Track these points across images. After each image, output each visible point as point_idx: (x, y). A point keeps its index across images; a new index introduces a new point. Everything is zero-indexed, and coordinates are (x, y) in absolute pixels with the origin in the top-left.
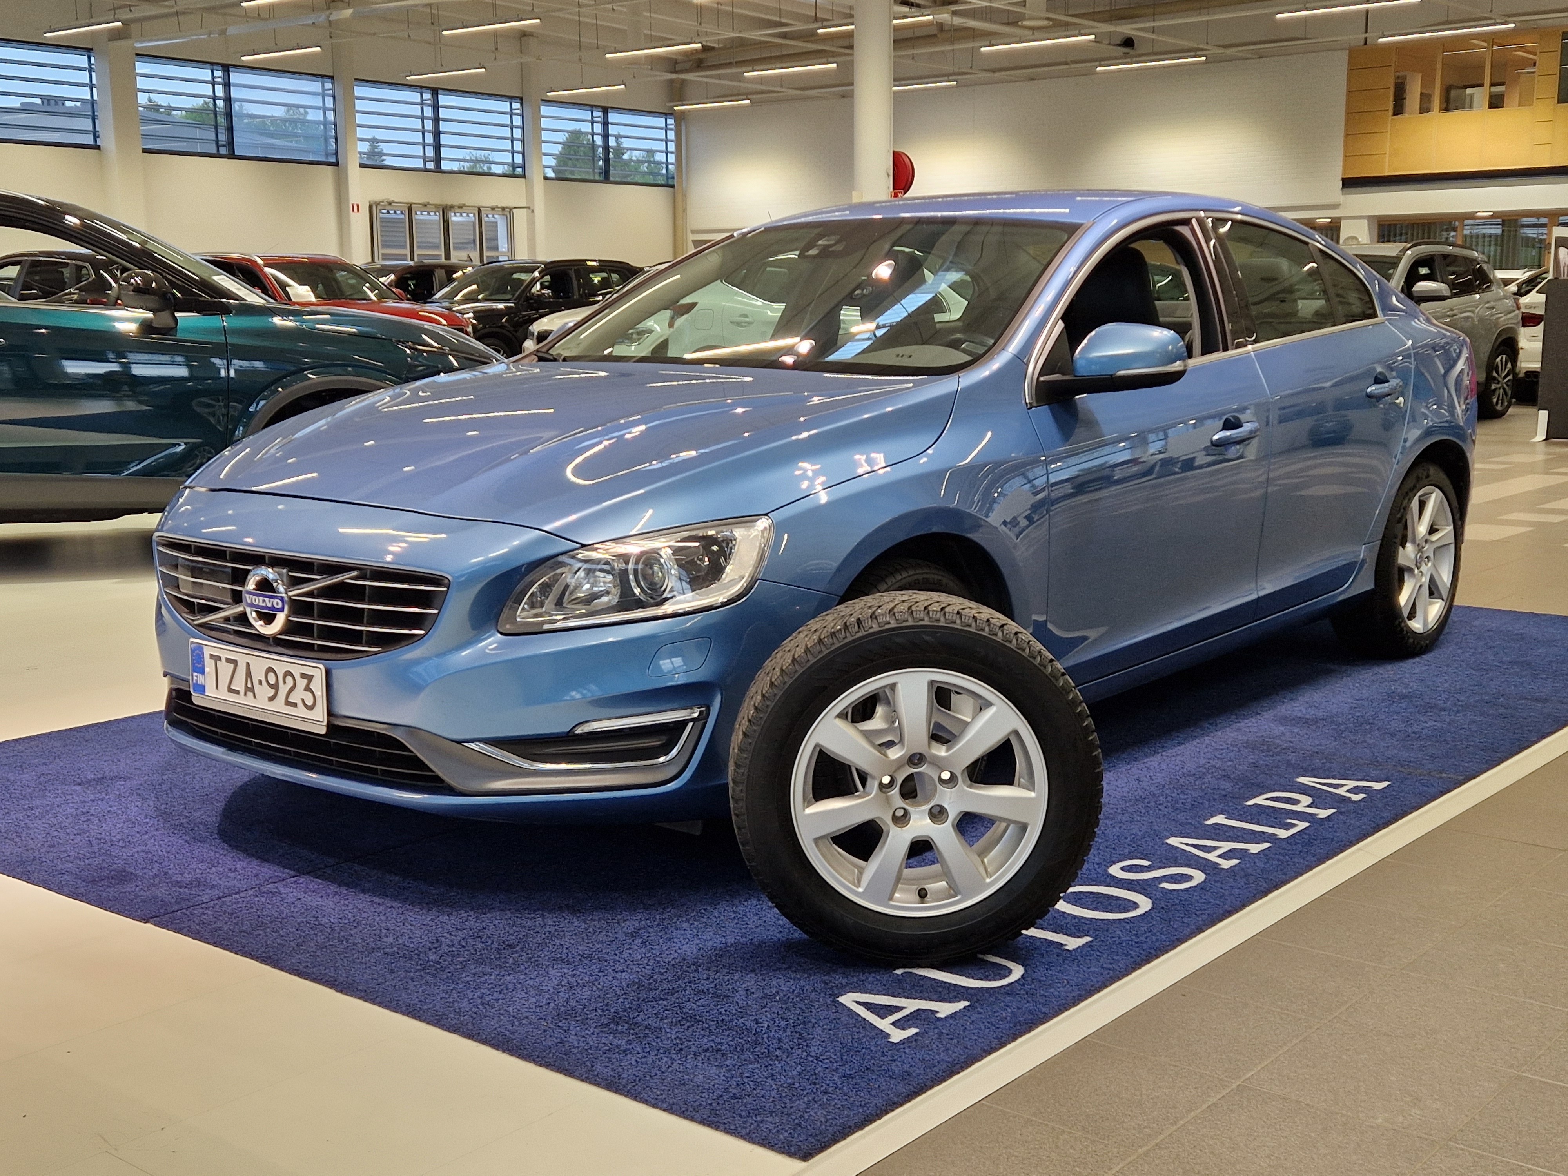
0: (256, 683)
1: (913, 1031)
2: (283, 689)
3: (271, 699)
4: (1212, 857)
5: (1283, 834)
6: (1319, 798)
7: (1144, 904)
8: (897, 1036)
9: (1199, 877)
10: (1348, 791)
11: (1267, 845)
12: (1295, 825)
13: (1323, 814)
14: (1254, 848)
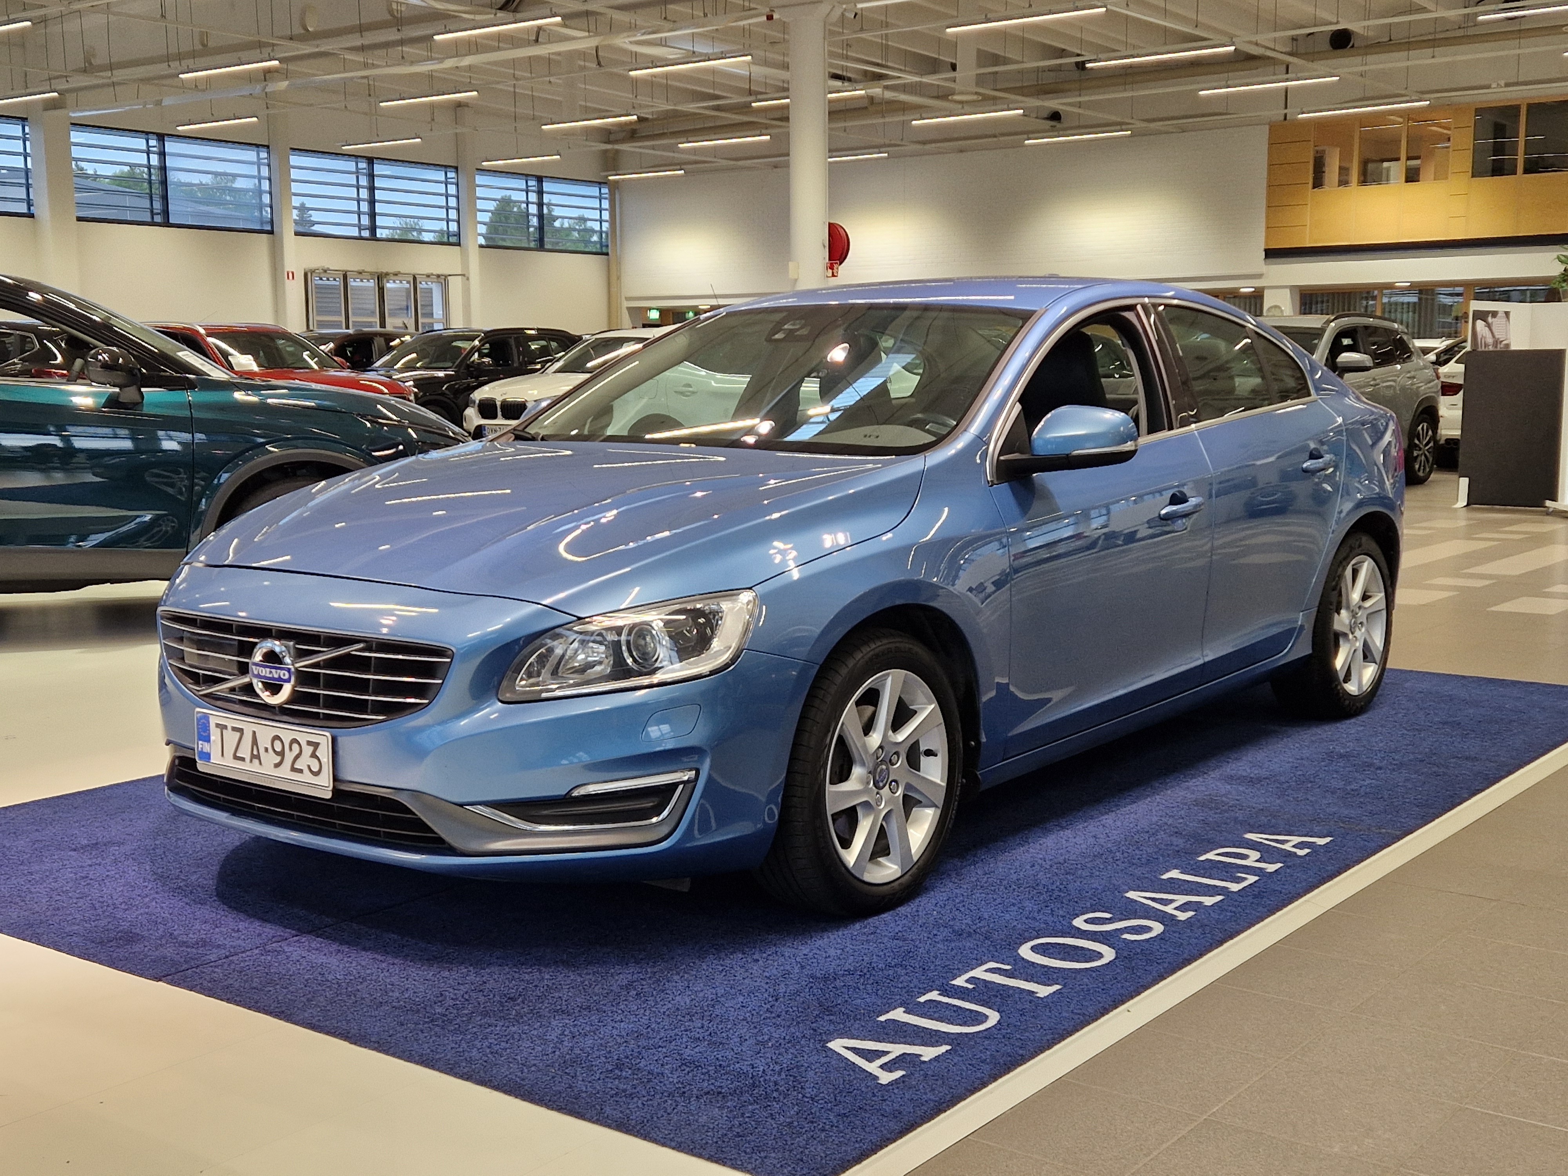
0: (262, 751)
1: (899, 1074)
2: (289, 757)
3: (277, 765)
4: (1169, 909)
5: (1235, 887)
6: (1267, 853)
7: (1109, 954)
8: (886, 1078)
9: (1158, 928)
10: (1294, 846)
11: (1220, 898)
12: (1245, 879)
13: (1271, 868)
14: (1208, 901)
